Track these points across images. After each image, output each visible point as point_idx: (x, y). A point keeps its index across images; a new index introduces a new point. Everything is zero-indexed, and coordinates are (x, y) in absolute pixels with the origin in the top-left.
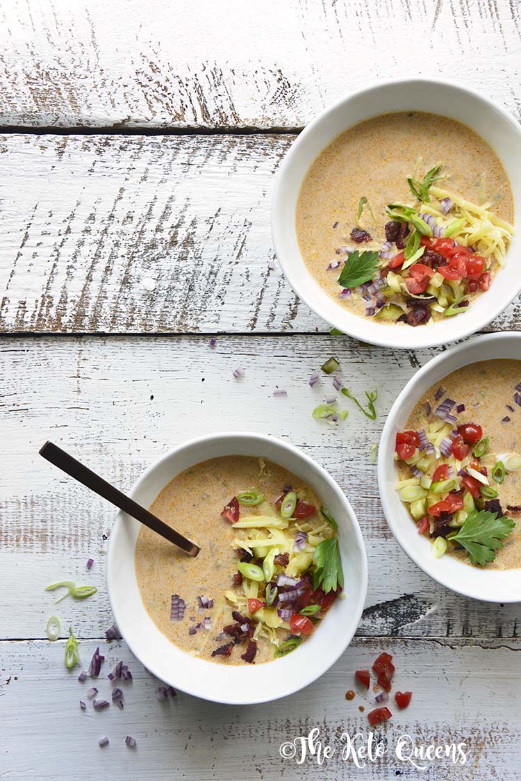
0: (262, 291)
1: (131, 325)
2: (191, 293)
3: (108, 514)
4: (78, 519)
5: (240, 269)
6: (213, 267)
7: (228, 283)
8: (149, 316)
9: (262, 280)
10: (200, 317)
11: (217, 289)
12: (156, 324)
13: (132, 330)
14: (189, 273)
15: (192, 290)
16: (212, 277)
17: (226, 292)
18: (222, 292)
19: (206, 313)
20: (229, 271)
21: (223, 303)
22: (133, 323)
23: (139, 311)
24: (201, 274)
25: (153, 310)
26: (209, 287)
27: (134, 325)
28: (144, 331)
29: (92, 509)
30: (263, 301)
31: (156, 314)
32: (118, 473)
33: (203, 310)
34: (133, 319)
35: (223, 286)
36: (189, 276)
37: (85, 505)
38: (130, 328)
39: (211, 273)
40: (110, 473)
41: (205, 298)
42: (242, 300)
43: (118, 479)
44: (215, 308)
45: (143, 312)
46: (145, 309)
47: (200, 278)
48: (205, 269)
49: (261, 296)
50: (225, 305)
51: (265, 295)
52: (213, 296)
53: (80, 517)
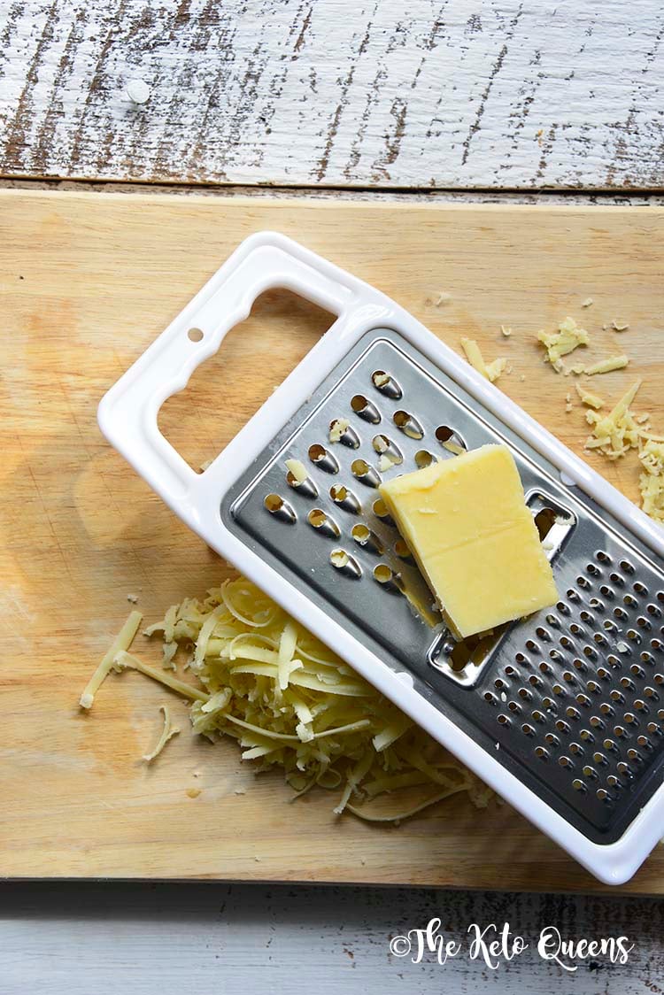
0: (339, 110)
1: (106, 165)
2: (212, 111)
5: (300, 69)
6: (251, 64)
7: (278, 94)
8: (137, 149)
9: (338, 90)
10: (228, 155)
11: (260, 104)
12: (149, 165)
13: (107, 174)
14: (210, 74)
15: (215, 106)
16: (251, 83)
17: (274, 112)
18: (268, 111)
19: (238, 149)
20: (281, 72)
21: (269, 131)
22: (110, 162)
23: (121, 140)
24: (232, 77)
25: (146, 139)
26: (244, 100)
27: (110, 165)
28: (129, 177)
30: (339, 129)
31: (151, 146)
33: (233, 141)
34: (110, 155)
35: (270, 100)
36: (209, 79)
38: (105, 170)
39: (249, 75)
41: (238, 121)
42: (301, 125)
44: (254, 139)
45: (128, 141)
46: (131, 137)
47: (229, 84)
48: (239, 68)
49: (337, 117)
50: (272, 134)
51: (343, 118)
52: (253, 118)
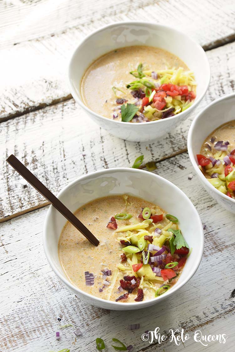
0: (85, 166)
1: (23, 206)
2: (48, 181)
3: (55, 306)
4: (38, 317)
5: (68, 162)
6: (53, 166)
7: (65, 170)
8: (30, 199)
9: (82, 162)
10: (59, 189)
11: (61, 174)
12: (37, 201)
13: (24, 209)
14: (42, 173)
15: (48, 180)
16: (55, 170)
17: (66, 174)
18: (64, 174)
19: (61, 187)
20: (63, 164)
21: (68, 179)
22: (23, 205)
23: (24, 199)
24: (49, 171)
25: (31, 196)
26: (56, 175)
27: (24, 206)
28: (32, 206)
29: (44, 308)
30: (88, 170)
31: (34, 196)
32: (50, 283)
33: (58, 186)
34: (22, 204)
35: (64, 172)
36: (43, 174)
37: (39, 307)
38: (23, 208)
39: (54, 169)
40: (45, 285)
41: (57, 181)
42: (76, 174)
43: (52, 286)
44: (64, 182)
45: (26, 198)
46: (27, 197)
47: (49, 173)
48: (50, 168)
49: (86, 168)
50: (69, 179)
51: (88, 167)
52: (61, 178)
53: (39, 315)
